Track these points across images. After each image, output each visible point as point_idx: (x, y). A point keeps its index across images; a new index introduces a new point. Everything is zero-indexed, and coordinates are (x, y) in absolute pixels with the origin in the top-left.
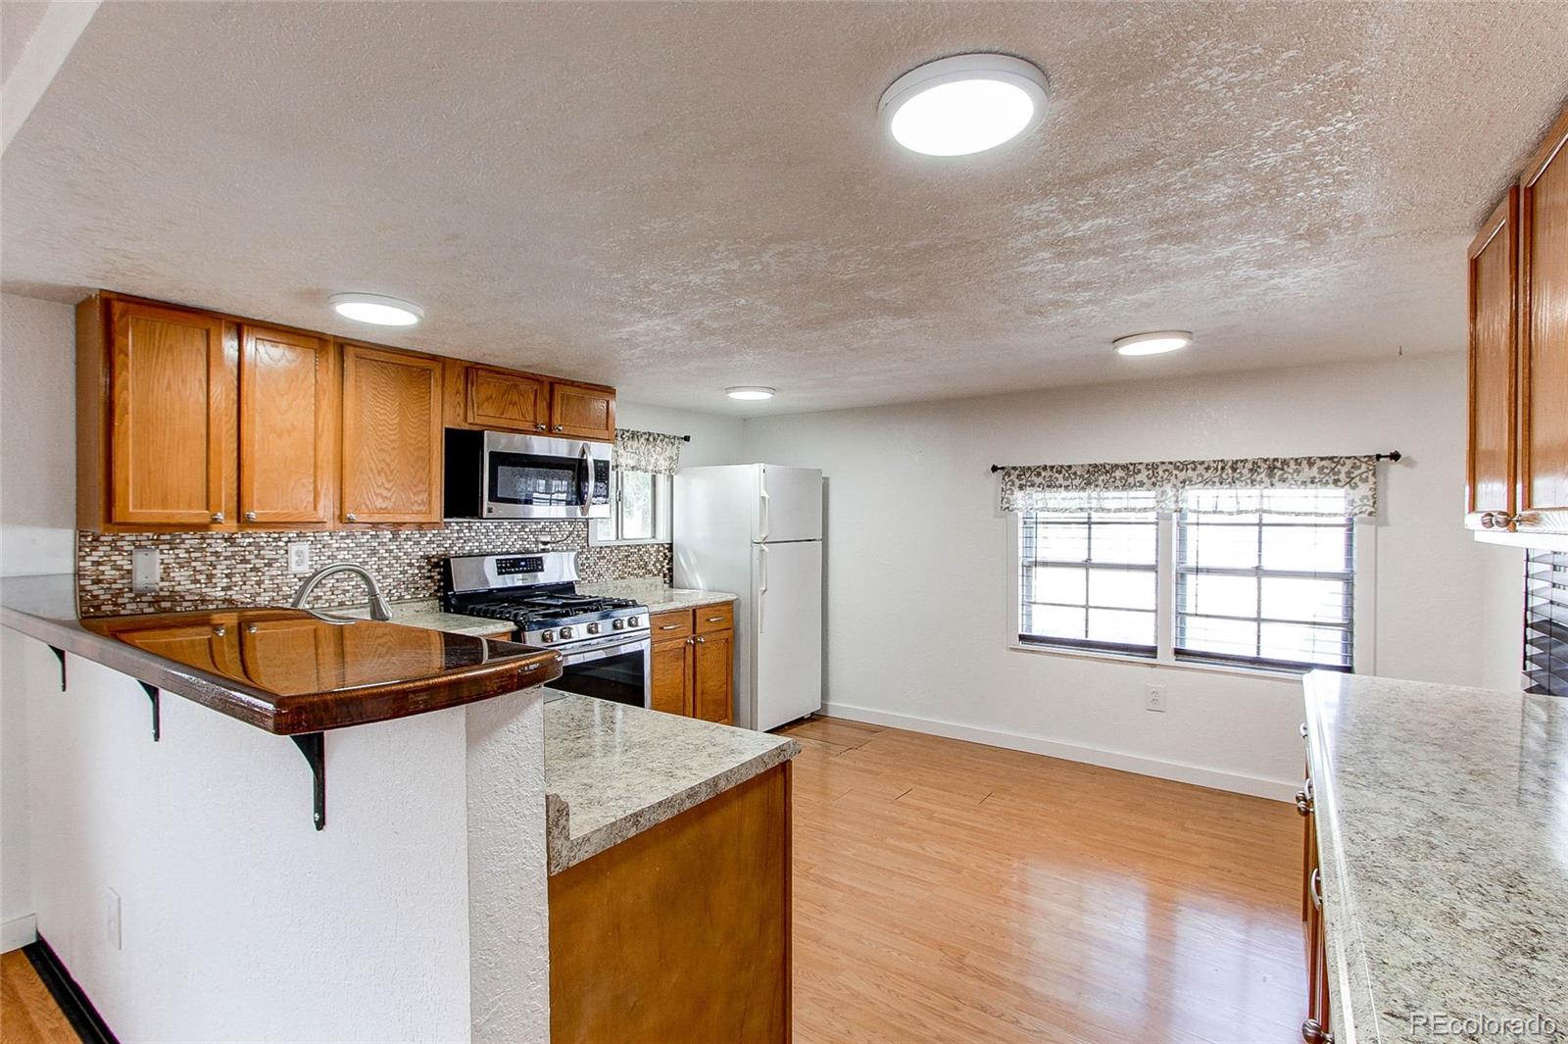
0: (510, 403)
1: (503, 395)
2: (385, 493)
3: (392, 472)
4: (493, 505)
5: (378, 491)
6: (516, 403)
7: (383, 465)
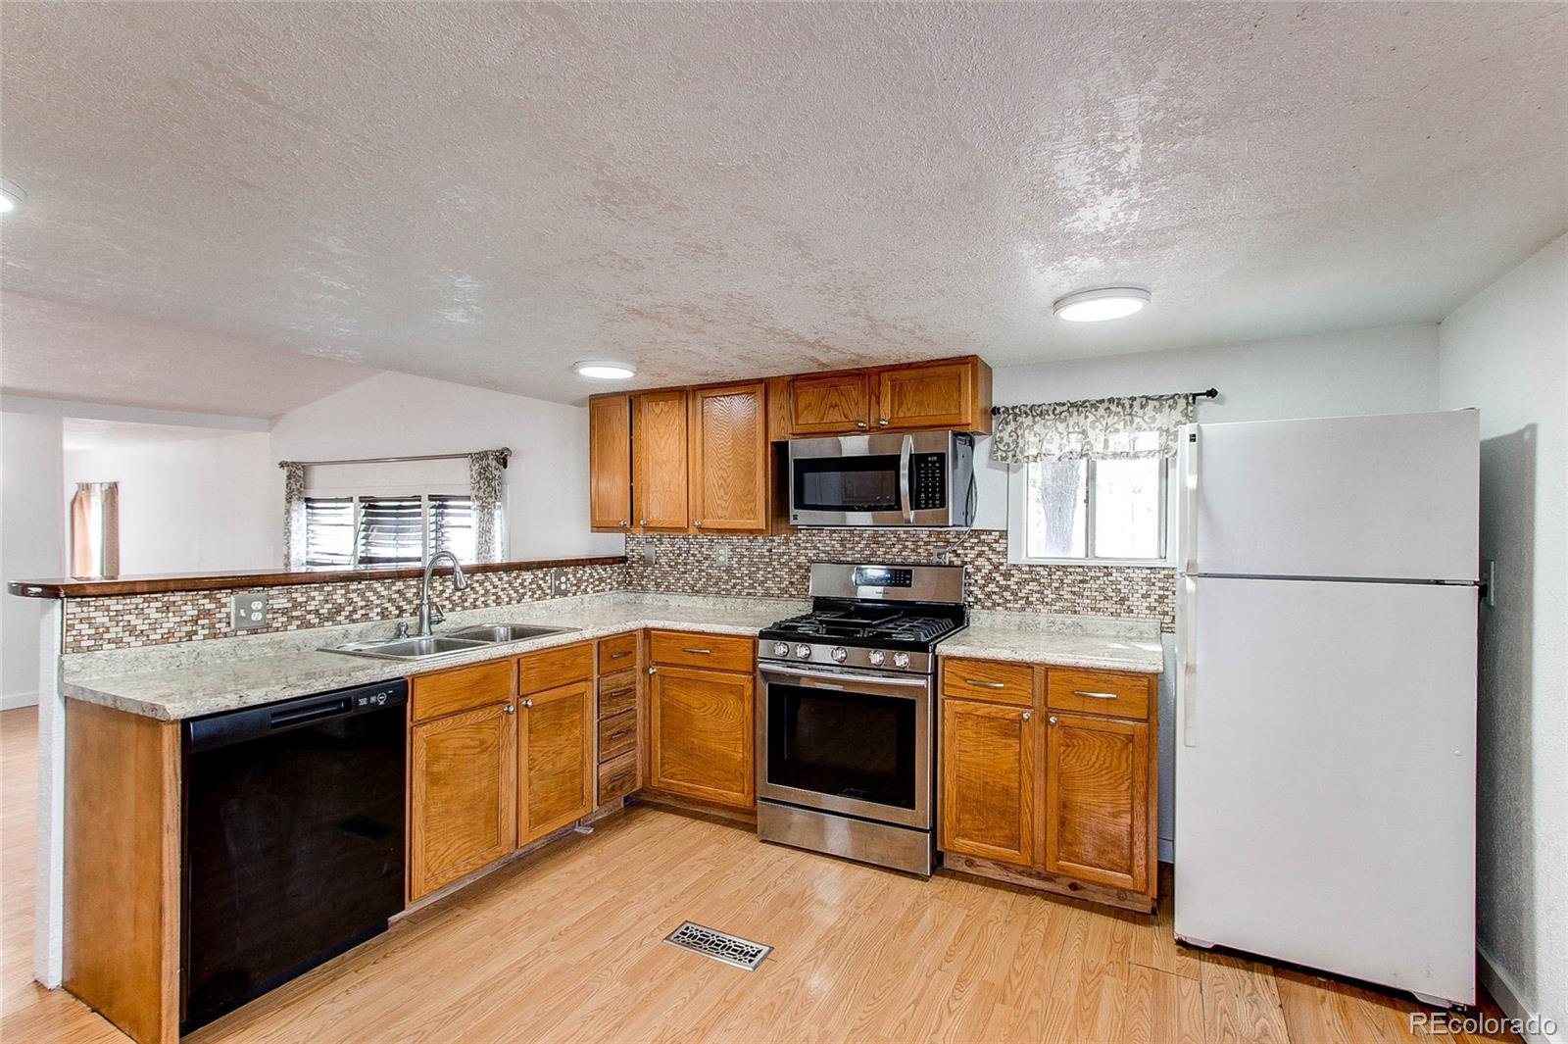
0: (831, 406)
1: (823, 399)
2: (724, 504)
3: (728, 486)
4: (800, 512)
5: (719, 502)
6: (836, 405)
7: (722, 481)
